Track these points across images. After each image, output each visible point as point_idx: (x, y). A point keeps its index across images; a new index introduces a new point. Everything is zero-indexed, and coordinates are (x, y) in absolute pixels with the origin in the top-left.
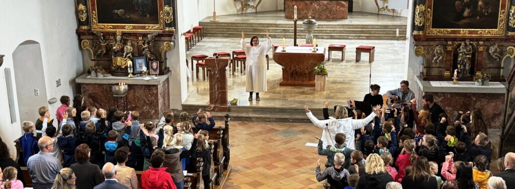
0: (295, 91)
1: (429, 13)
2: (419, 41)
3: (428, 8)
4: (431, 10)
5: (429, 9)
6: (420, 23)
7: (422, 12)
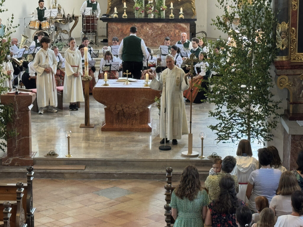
0: (122, 138)
1: (293, 32)
2: (282, 69)
3: (292, 26)
4: (296, 29)
5: (293, 28)
6: (283, 46)
7: (285, 32)
